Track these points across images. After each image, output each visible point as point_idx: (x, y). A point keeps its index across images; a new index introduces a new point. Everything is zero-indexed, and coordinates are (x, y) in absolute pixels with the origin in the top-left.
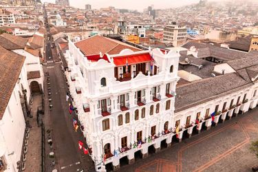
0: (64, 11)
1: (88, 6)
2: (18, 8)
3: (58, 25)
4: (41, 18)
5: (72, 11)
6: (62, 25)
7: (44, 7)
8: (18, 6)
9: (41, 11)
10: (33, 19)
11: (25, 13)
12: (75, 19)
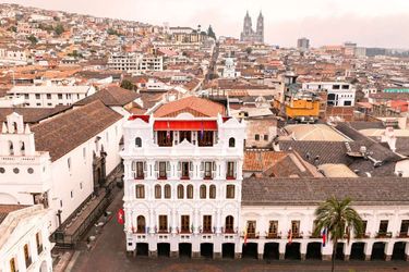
0: (249, 51)
1: (303, 42)
2: (176, 47)
3: (225, 75)
4: (205, 63)
5: (263, 52)
6: (233, 76)
7: (218, 44)
8: (177, 43)
9: (211, 52)
10: (192, 64)
11: (184, 54)
12: (261, 67)
